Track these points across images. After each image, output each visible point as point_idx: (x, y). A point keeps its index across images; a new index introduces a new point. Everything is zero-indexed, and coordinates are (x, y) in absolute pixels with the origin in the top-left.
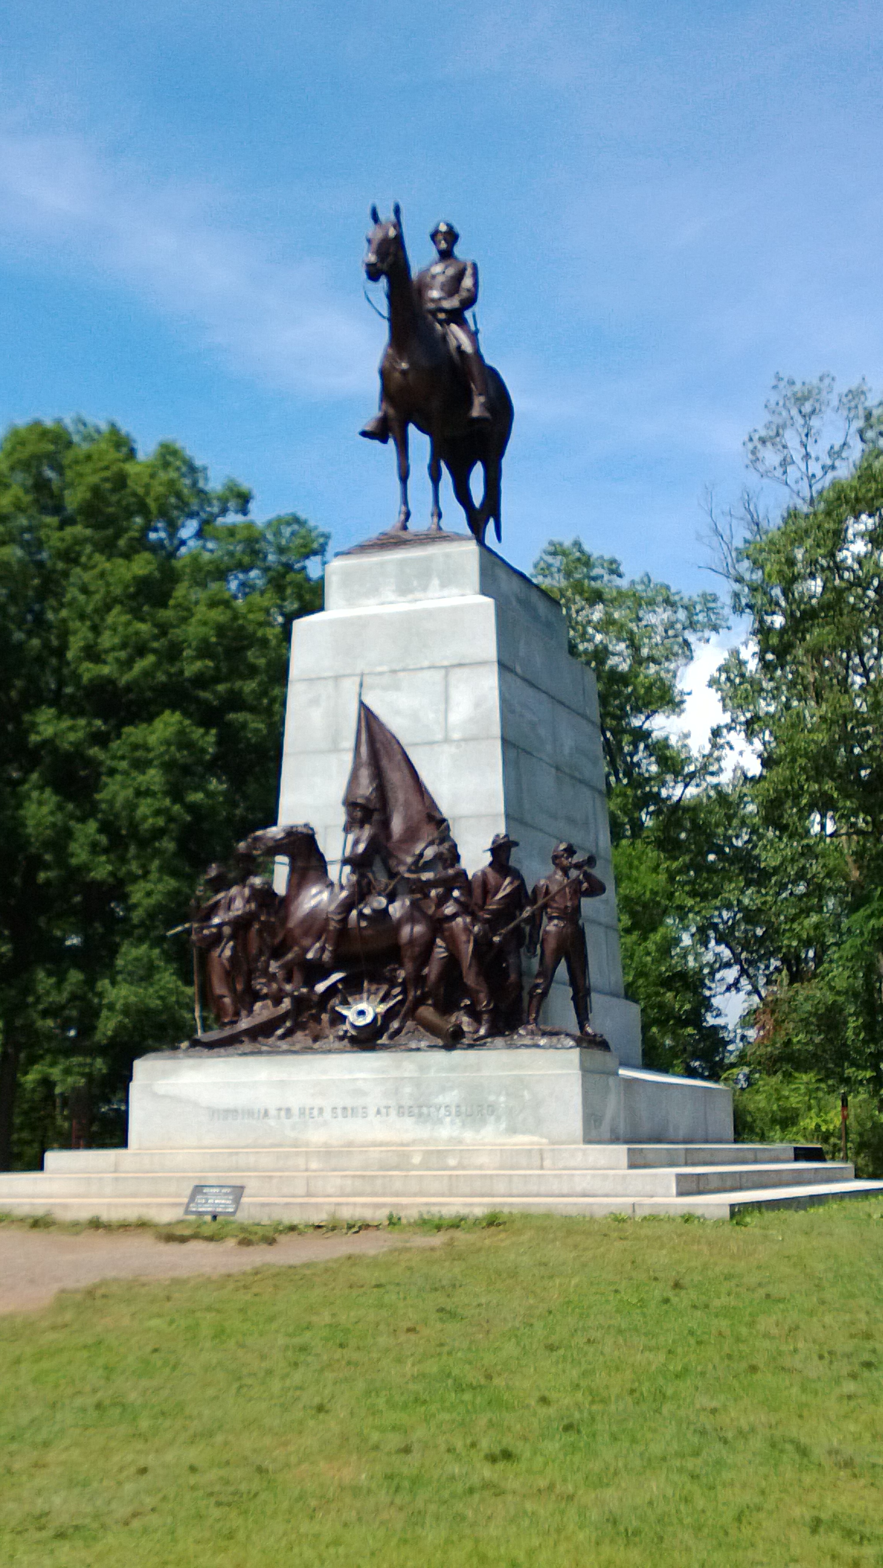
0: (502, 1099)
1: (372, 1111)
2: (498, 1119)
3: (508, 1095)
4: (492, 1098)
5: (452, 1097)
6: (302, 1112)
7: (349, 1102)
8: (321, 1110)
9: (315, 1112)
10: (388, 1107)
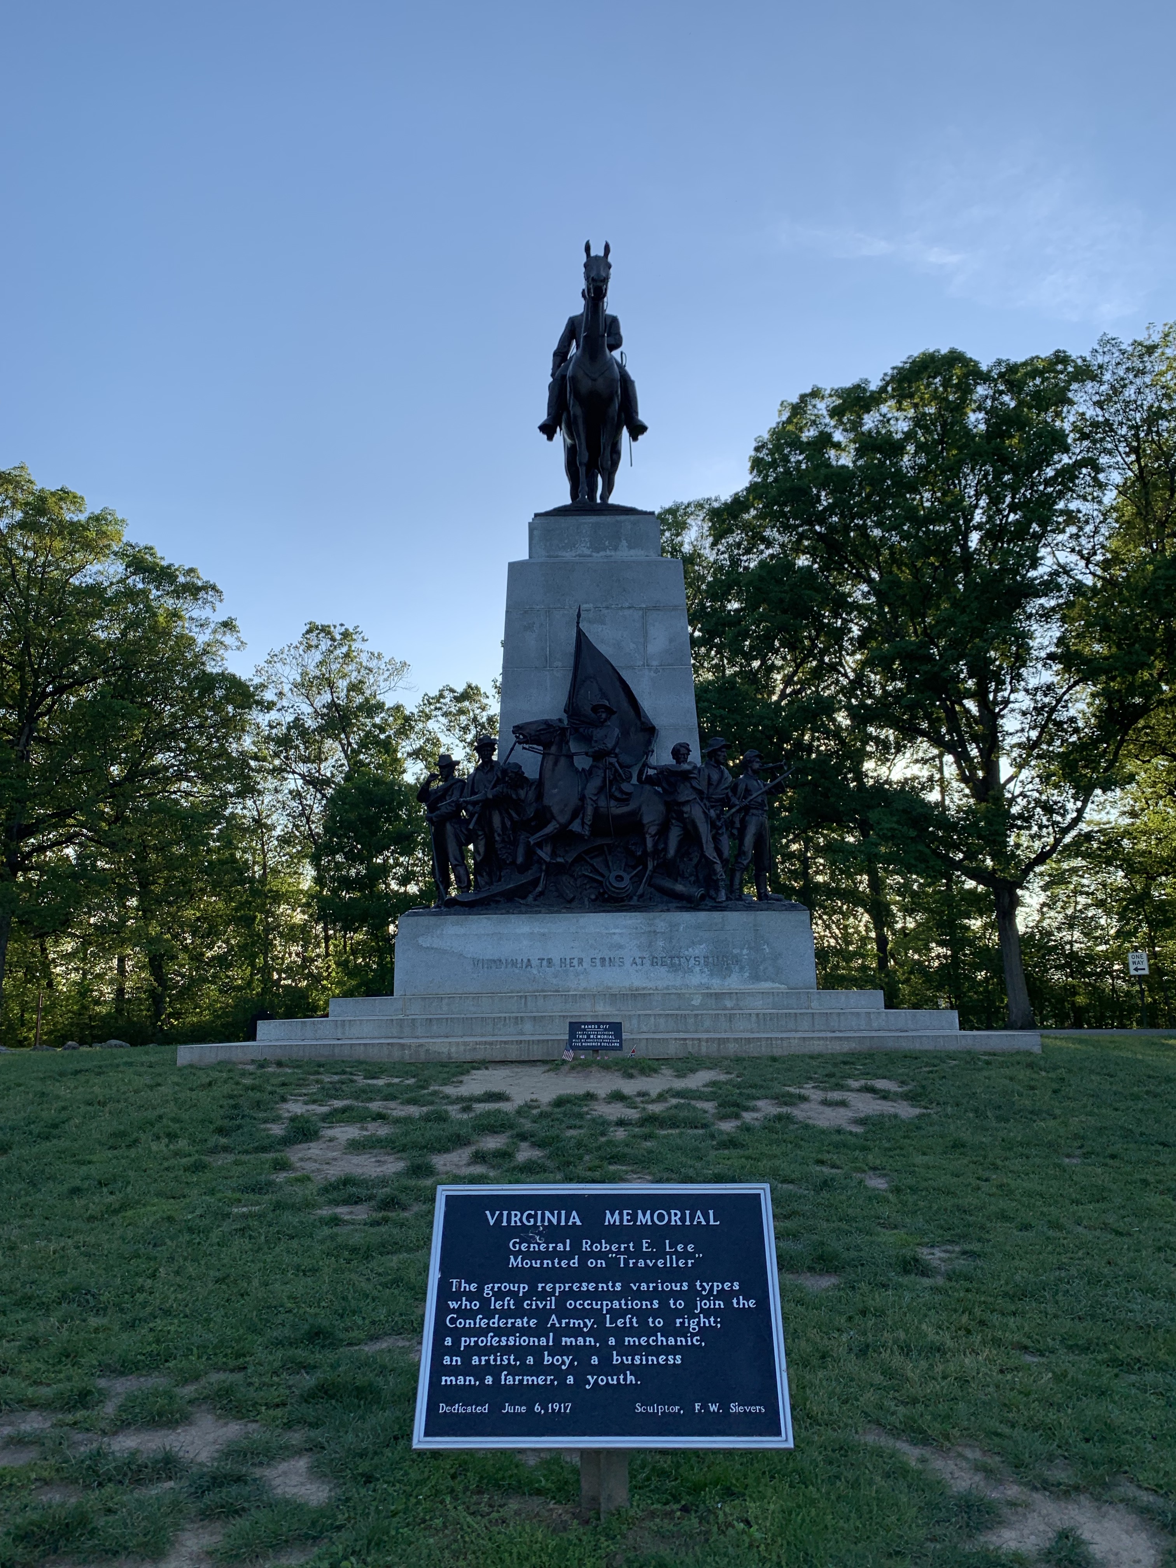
0: (745, 951)
1: (628, 961)
2: (742, 968)
3: (749, 948)
4: (736, 951)
5: (700, 950)
6: (563, 961)
7: (607, 954)
8: (581, 961)
9: (575, 962)
10: (642, 958)
